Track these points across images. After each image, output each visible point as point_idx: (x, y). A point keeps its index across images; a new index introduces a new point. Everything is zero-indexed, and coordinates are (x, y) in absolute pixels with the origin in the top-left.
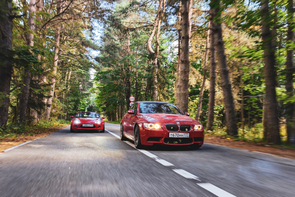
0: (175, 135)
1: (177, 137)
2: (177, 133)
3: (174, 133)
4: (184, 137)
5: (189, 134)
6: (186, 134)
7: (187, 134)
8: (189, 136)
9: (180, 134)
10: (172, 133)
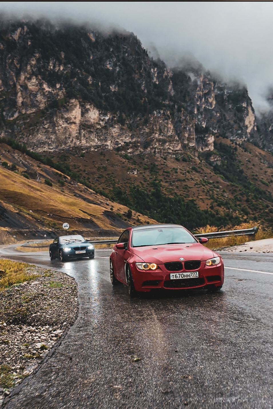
0: (178, 275)
1: (181, 278)
2: (181, 274)
3: (177, 274)
4: (192, 277)
5: (198, 272)
6: (193, 274)
7: (195, 274)
8: (198, 276)
9: (185, 274)
10: (174, 274)
